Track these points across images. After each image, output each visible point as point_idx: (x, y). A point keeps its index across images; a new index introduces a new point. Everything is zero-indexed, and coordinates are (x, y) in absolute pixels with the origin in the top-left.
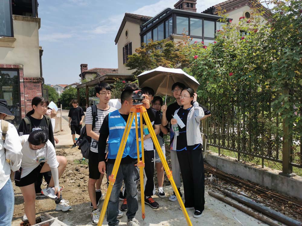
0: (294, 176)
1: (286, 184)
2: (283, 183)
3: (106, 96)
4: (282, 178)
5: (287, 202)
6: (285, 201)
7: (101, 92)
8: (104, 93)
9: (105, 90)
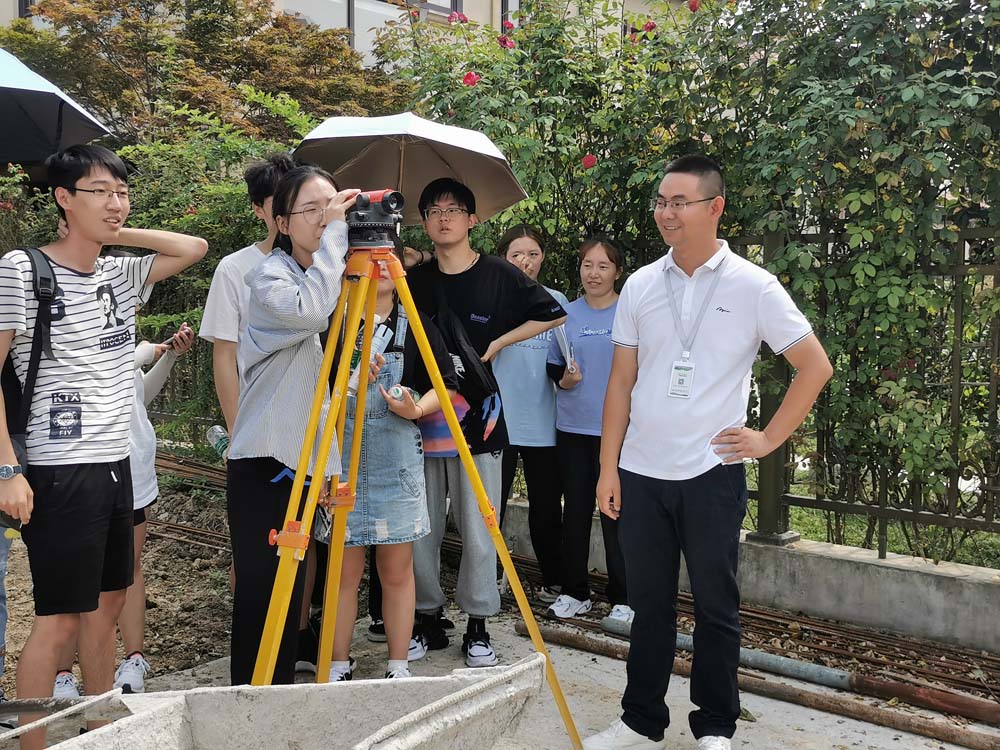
0: (796, 539)
1: (770, 570)
2: (760, 569)
3: (110, 206)
4: (758, 552)
5: (783, 625)
6: (779, 623)
7: (81, 183)
8: (102, 187)
9: (107, 177)
